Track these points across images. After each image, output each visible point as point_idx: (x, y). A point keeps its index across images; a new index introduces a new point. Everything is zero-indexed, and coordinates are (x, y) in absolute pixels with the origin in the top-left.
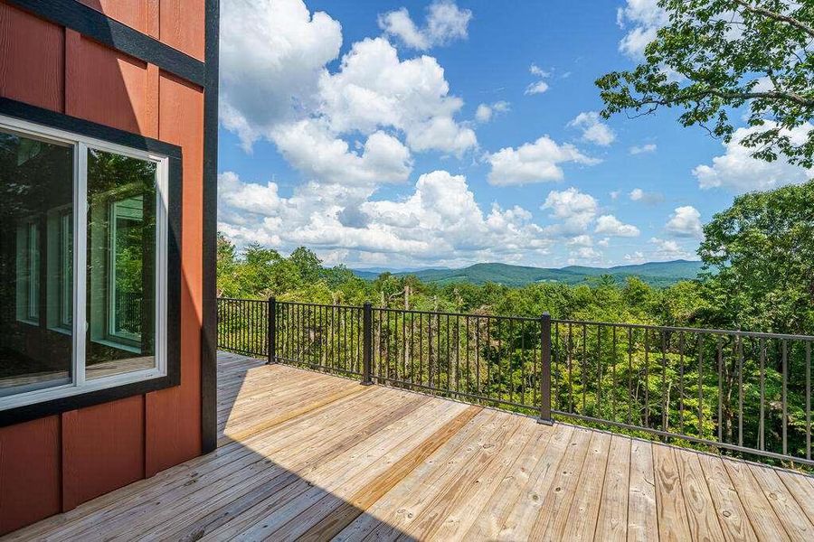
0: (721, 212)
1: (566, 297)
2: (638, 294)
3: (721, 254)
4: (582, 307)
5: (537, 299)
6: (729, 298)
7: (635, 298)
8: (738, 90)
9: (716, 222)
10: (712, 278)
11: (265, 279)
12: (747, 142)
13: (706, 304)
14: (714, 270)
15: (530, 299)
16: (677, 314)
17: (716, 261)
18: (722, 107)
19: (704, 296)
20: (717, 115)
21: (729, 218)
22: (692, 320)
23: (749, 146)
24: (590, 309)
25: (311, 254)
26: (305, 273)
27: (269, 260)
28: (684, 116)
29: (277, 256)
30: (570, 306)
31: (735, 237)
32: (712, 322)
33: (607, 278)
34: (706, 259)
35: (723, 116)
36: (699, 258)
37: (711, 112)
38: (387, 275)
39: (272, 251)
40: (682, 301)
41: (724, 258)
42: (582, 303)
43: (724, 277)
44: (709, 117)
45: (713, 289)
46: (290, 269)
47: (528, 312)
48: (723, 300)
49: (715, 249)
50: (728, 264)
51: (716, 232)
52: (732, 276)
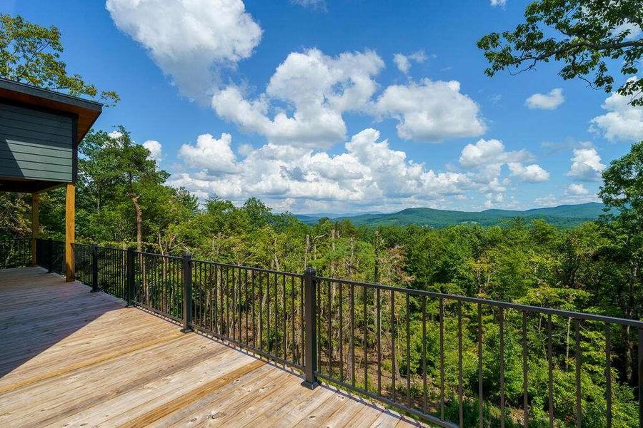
0: (618, 158)
1: (479, 237)
2: (543, 234)
3: (622, 197)
4: (494, 246)
5: (452, 239)
6: (630, 237)
7: (541, 238)
8: (610, 41)
9: (614, 167)
10: (613, 219)
11: (221, 225)
12: (624, 90)
13: (607, 243)
14: (616, 212)
15: (446, 239)
16: (578, 252)
17: (617, 203)
18: (602, 59)
19: (606, 235)
20: (597, 67)
21: (627, 163)
22: (595, 258)
23: (626, 94)
24: (500, 248)
25: (261, 204)
26: (255, 219)
27: (224, 209)
28: (565, 70)
29: (231, 206)
30: (482, 245)
31: (633, 181)
32: (615, 259)
33: (518, 220)
34: (607, 201)
35: (603, 68)
36: (600, 201)
37: (592, 64)
38: (324, 220)
39: (227, 202)
40: (585, 241)
41: (625, 201)
42: (493, 242)
43: (625, 218)
44: (590, 70)
45: (615, 230)
46: (241, 217)
47: (444, 250)
48: (625, 239)
49: (616, 192)
50: (628, 206)
51: (615, 177)
52: (633, 217)
